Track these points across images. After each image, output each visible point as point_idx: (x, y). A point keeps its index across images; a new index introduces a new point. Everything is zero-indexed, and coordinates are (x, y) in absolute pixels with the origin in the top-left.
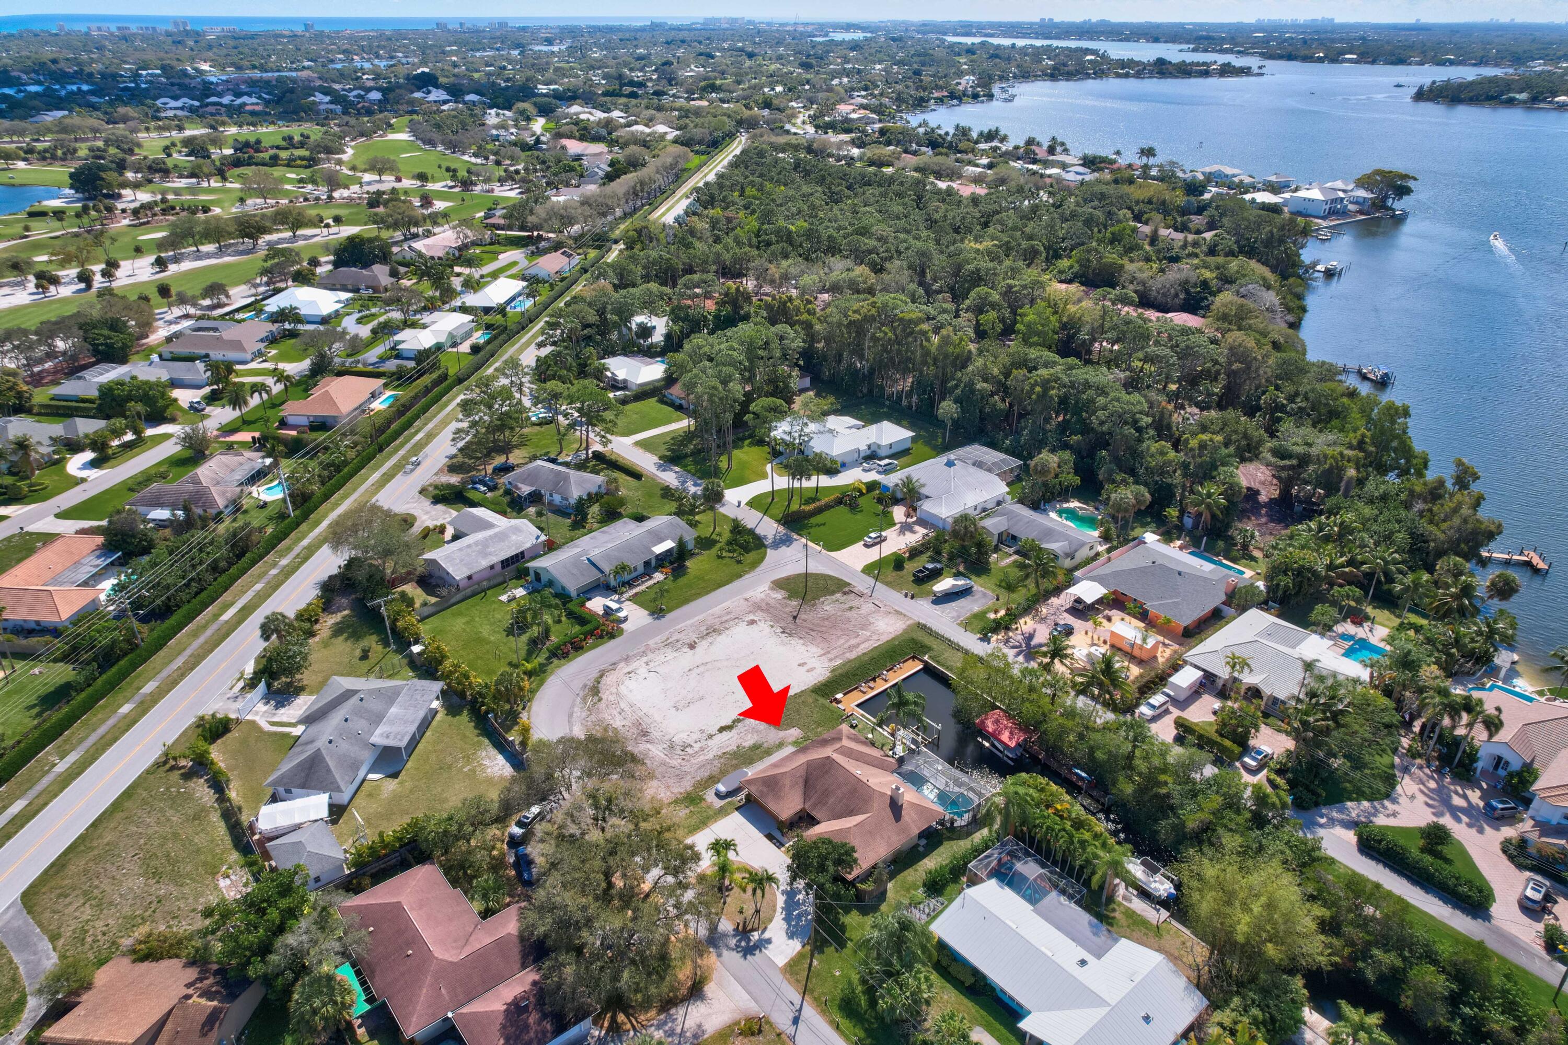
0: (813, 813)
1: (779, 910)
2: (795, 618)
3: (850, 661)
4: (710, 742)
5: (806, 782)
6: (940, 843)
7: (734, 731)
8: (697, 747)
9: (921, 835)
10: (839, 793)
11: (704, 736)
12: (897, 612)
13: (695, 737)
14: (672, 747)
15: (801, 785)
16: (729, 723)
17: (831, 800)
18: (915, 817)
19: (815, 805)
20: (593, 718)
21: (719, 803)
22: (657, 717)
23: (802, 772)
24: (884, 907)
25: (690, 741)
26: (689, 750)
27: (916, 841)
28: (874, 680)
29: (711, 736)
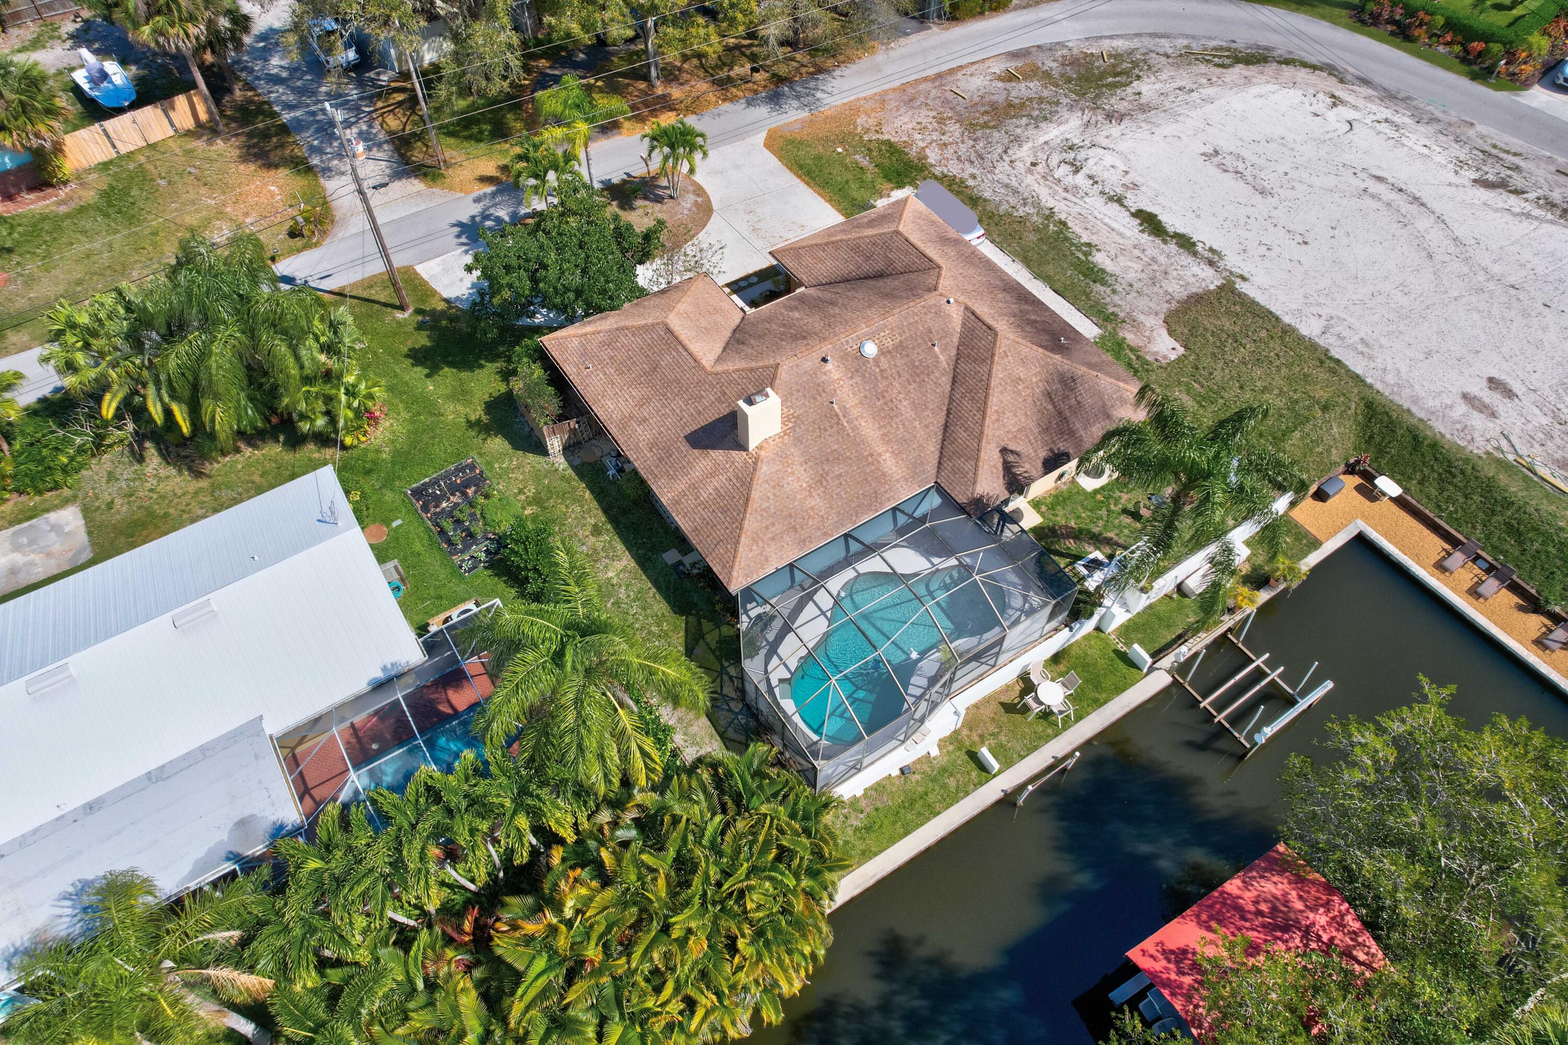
5: (875, 277)
8: (1076, 180)
14: (1072, 148)
16: (1175, 229)
20: (1154, 59)
23: (903, 263)
24: (498, 444)
26: (1063, 171)
28: (1533, 605)
29: (1115, 200)
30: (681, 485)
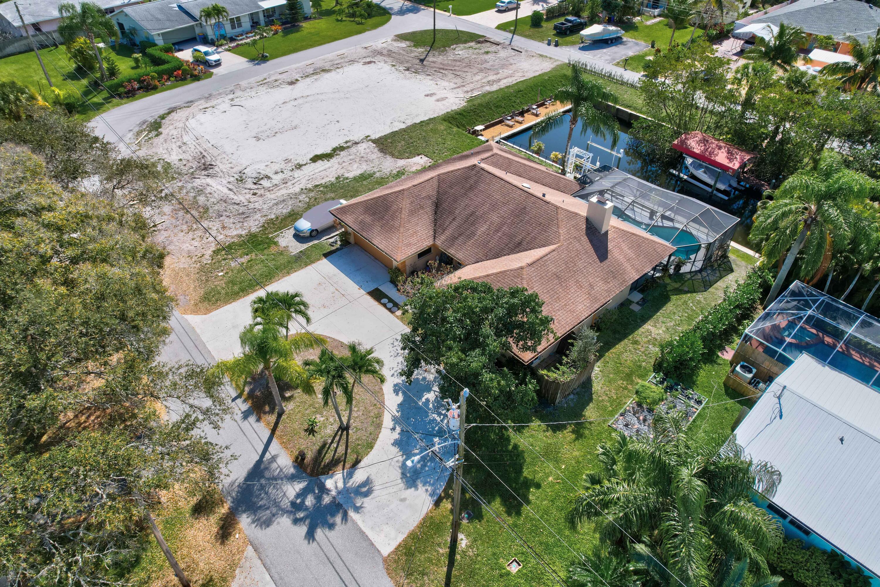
0: (452, 252)
1: (387, 421)
2: (422, 61)
3: (490, 93)
4: (297, 173)
5: (437, 206)
6: (664, 299)
7: (334, 161)
8: (277, 179)
9: (637, 286)
10: (495, 218)
11: (290, 166)
12: (541, 56)
13: (276, 167)
14: (241, 180)
15: (429, 209)
16: (328, 150)
17: (482, 229)
18: (631, 254)
19: (453, 240)
21: (296, 247)
22: (229, 148)
23: (431, 191)
25: (269, 172)
26: (265, 183)
27: (625, 295)
28: (522, 114)
29: (299, 166)
30: (628, 267)
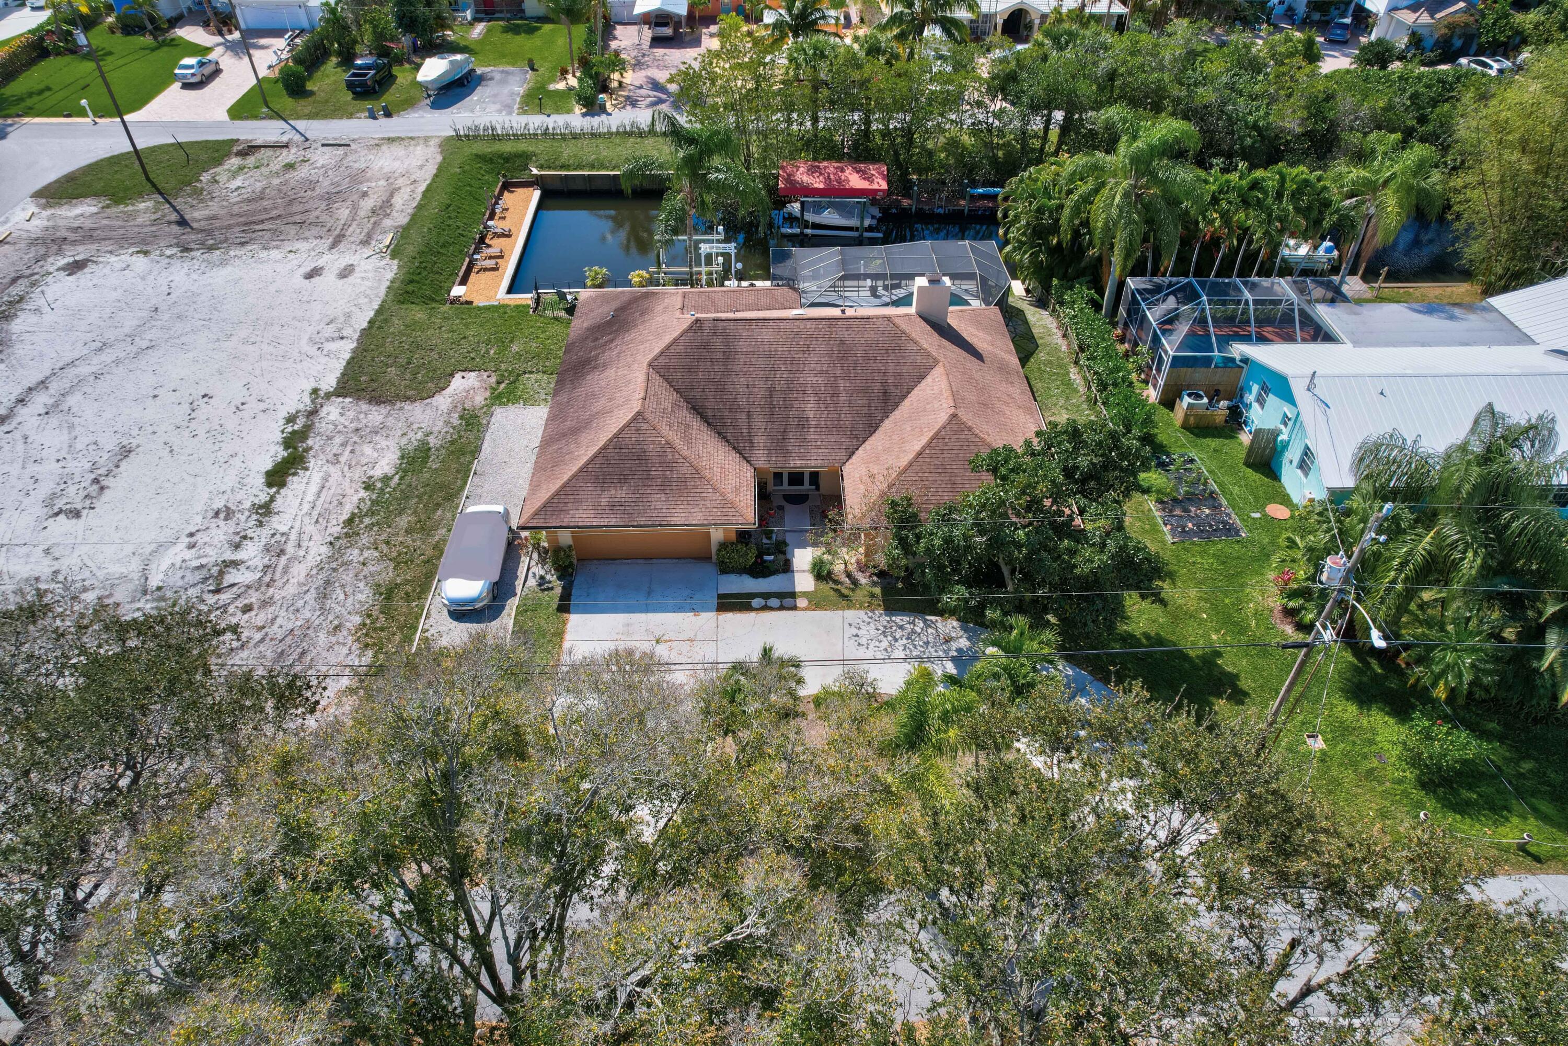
0: (797, 463)
3: (406, 229)
4: (279, 523)
7: (316, 464)
11: (243, 518)
12: (391, 140)
13: (217, 536)
15: (694, 423)
16: (277, 452)
17: (810, 405)
18: (985, 336)
23: (666, 395)
25: (213, 554)
26: (240, 577)
28: (483, 242)
29: (265, 510)
30: (1001, 353)
